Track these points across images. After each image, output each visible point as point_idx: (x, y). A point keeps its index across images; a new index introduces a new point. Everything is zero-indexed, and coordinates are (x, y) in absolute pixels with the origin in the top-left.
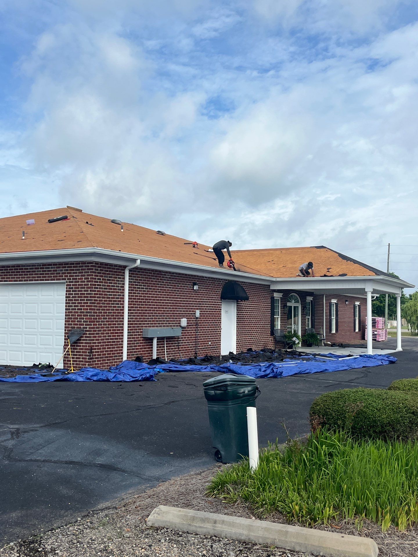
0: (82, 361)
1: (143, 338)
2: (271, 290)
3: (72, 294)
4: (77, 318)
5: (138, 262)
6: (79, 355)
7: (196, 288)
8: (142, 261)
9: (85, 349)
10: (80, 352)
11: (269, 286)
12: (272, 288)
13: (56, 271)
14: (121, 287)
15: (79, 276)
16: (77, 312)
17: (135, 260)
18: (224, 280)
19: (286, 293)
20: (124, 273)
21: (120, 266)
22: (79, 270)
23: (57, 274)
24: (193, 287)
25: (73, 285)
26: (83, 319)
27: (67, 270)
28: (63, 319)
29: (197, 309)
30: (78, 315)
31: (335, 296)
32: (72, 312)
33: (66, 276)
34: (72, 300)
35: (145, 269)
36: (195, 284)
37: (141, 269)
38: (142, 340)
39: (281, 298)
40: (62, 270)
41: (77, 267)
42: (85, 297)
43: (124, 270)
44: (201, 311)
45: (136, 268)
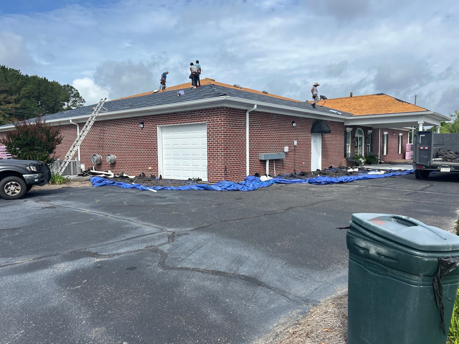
0: (220, 176)
1: (259, 160)
2: (345, 126)
3: (211, 131)
4: (215, 147)
5: (256, 106)
6: (218, 172)
7: (294, 125)
8: (258, 106)
9: (222, 168)
10: (218, 170)
11: (343, 123)
12: (345, 124)
13: (200, 115)
14: (244, 125)
15: (215, 118)
16: (215, 143)
17: (253, 105)
18: (314, 119)
19: (355, 127)
20: (246, 115)
21: (243, 110)
22: (215, 113)
23: (200, 117)
24: (292, 125)
25: (211, 124)
26: (219, 147)
27: (207, 114)
28: (206, 148)
29: (295, 140)
30: (216, 145)
31: (386, 130)
32: (211, 143)
33: (206, 119)
34: (211, 135)
35: (260, 112)
36: (293, 122)
37: (257, 112)
38: (259, 162)
39: (351, 131)
40: (203, 115)
41: (213, 111)
42: (219, 132)
43: (246, 113)
44: (298, 141)
45: (254, 111)
